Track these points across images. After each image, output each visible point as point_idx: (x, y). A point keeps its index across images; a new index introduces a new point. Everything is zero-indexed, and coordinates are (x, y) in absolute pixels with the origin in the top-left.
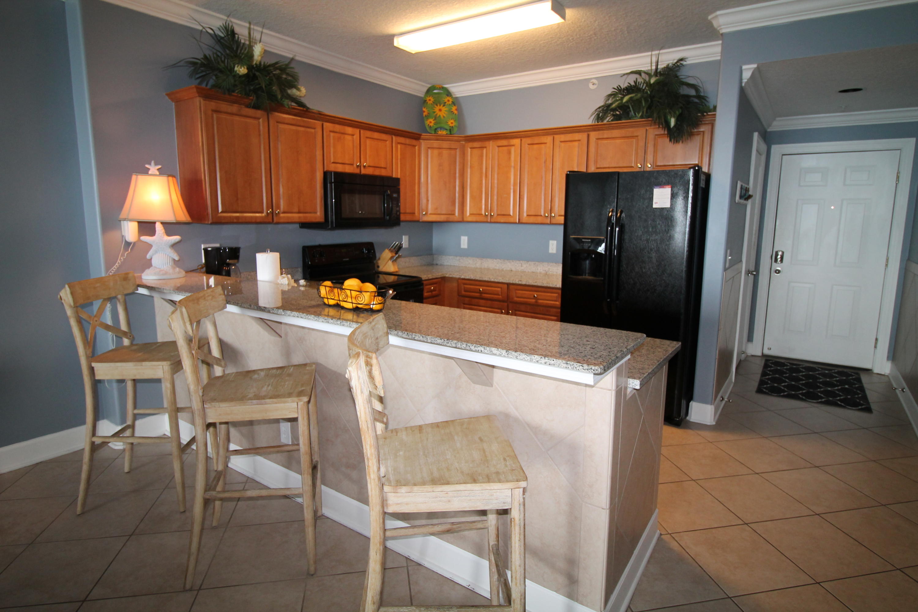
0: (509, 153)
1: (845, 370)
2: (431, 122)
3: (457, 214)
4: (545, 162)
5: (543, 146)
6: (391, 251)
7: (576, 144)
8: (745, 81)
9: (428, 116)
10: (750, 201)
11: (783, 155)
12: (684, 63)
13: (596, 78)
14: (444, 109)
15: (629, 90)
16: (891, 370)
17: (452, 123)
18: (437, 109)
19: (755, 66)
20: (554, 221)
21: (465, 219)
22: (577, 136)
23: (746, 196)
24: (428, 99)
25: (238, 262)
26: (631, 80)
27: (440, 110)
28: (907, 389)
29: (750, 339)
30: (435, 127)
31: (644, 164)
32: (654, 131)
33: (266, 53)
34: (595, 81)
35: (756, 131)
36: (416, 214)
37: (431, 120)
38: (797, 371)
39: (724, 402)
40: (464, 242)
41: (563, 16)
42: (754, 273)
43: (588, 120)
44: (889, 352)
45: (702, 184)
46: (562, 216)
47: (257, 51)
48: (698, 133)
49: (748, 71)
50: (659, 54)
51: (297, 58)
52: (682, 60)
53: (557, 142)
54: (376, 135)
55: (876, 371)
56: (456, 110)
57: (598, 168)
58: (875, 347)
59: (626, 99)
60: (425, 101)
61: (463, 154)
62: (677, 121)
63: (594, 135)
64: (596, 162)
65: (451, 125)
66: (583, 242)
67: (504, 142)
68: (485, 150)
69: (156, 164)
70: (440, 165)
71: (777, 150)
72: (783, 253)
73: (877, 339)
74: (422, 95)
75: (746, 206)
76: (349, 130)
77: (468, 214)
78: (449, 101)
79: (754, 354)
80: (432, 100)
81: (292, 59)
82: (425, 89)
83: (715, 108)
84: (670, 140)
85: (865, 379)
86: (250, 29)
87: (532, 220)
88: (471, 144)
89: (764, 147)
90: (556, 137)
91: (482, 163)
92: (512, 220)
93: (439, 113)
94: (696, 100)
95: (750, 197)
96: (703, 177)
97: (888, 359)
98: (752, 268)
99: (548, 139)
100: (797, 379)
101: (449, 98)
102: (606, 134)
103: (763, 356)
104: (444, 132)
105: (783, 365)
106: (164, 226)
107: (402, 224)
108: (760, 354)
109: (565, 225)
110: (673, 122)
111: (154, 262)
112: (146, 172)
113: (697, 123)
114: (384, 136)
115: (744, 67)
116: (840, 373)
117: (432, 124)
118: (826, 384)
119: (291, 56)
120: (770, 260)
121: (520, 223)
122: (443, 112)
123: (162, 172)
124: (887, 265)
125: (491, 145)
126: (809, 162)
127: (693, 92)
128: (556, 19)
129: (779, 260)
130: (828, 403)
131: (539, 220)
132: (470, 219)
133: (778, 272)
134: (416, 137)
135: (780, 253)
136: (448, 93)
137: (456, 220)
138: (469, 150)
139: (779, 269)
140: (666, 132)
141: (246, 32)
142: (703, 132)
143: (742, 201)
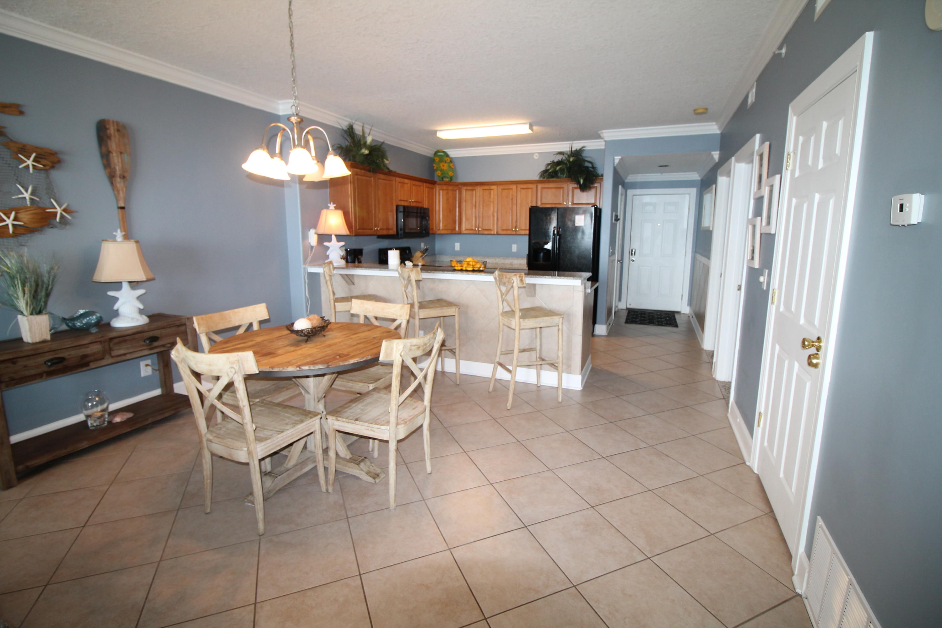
0: (490, 194)
1: (668, 313)
2: (439, 173)
3: (457, 229)
4: (512, 199)
5: (511, 191)
6: (421, 252)
7: (530, 190)
8: (616, 164)
9: (437, 170)
10: (618, 222)
11: (634, 195)
12: (584, 149)
13: (538, 153)
14: (446, 165)
15: (559, 163)
16: (690, 311)
17: (451, 174)
18: (441, 164)
19: (620, 157)
20: (518, 233)
21: (462, 232)
22: (530, 186)
23: (617, 219)
24: (436, 158)
25: (362, 257)
26: (559, 158)
27: (443, 166)
28: (694, 317)
29: (620, 299)
30: (442, 176)
31: (567, 203)
32: (572, 185)
33: (373, 140)
34: (537, 155)
35: (620, 185)
36: (434, 229)
37: (439, 172)
38: (645, 314)
39: (610, 326)
40: (457, 246)
41: (532, 130)
42: (621, 261)
43: (536, 177)
44: (688, 302)
45: (598, 214)
46: (527, 230)
47: (369, 140)
48: (594, 187)
49: (617, 159)
50: (572, 143)
51: (386, 142)
52: (584, 147)
53: (519, 189)
54: (417, 183)
55: (683, 312)
56: (453, 166)
57: (542, 204)
58: (682, 299)
59: (558, 168)
60: (434, 160)
61: (460, 193)
62: (584, 181)
63: (540, 186)
64: (541, 200)
65: (451, 175)
66: (540, 244)
67: (487, 187)
68: (474, 192)
69: (334, 204)
70: (447, 200)
71: (630, 192)
72: (635, 250)
73: (682, 295)
74: (432, 156)
75: (616, 224)
76: (406, 181)
77: (464, 229)
78: (448, 160)
79: (622, 308)
80: (438, 159)
81: (383, 143)
82: (433, 153)
83: (602, 175)
84: (581, 190)
85: (677, 316)
86: (363, 127)
87: (504, 232)
88: (465, 188)
89: (624, 191)
90: (519, 185)
91: (472, 199)
92: (492, 232)
93: (443, 168)
94: (592, 169)
95: (619, 219)
96: (598, 211)
97: (688, 305)
98: (620, 259)
99: (514, 187)
100: (644, 317)
101: (448, 158)
102: (546, 185)
103: (627, 309)
104: (447, 180)
105: (637, 312)
106: (336, 237)
107: (430, 235)
108: (625, 308)
109: (530, 235)
110: (582, 181)
111: (330, 256)
112: (328, 208)
113: (592, 182)
114: (420, 183)
115: (616, 158)
116: (666, 314)
117: (440, 175)
118: (658, 318)
119: (382, 141)
120: (628, 254)
121: (498, 234)
122: (445, 167)
123: (336, 208)
124: (685, 255)
125: (479, 189)
126: (647, 199)
127: (590, 165)
128: (530, 132)
129: (633, 254)
130: (658, 325)
131: (509, 232)
132: (465, 232)
133: (633, 261)
134: (433, 183)
135: (634, 250)
136: (447, 155)
137: (457, 233)
138: (464, 191)
139: (634, 259)
140: (579, 186)
141: (361, 129)
142: (597, 187)
143: (616, 222)
